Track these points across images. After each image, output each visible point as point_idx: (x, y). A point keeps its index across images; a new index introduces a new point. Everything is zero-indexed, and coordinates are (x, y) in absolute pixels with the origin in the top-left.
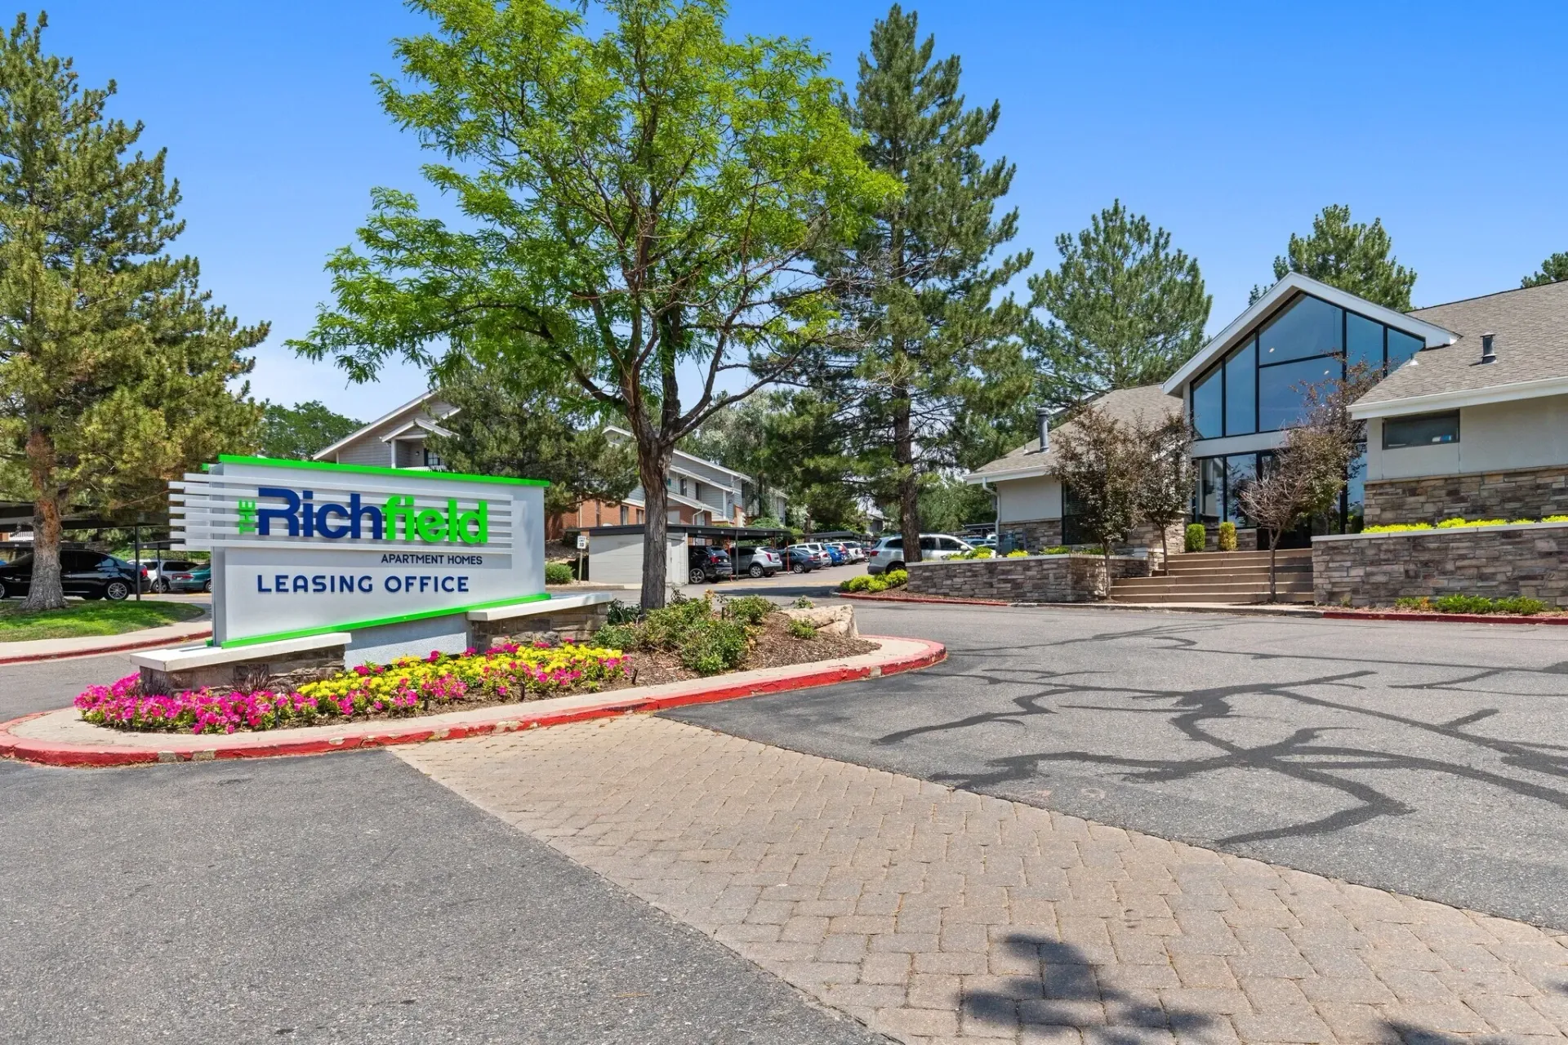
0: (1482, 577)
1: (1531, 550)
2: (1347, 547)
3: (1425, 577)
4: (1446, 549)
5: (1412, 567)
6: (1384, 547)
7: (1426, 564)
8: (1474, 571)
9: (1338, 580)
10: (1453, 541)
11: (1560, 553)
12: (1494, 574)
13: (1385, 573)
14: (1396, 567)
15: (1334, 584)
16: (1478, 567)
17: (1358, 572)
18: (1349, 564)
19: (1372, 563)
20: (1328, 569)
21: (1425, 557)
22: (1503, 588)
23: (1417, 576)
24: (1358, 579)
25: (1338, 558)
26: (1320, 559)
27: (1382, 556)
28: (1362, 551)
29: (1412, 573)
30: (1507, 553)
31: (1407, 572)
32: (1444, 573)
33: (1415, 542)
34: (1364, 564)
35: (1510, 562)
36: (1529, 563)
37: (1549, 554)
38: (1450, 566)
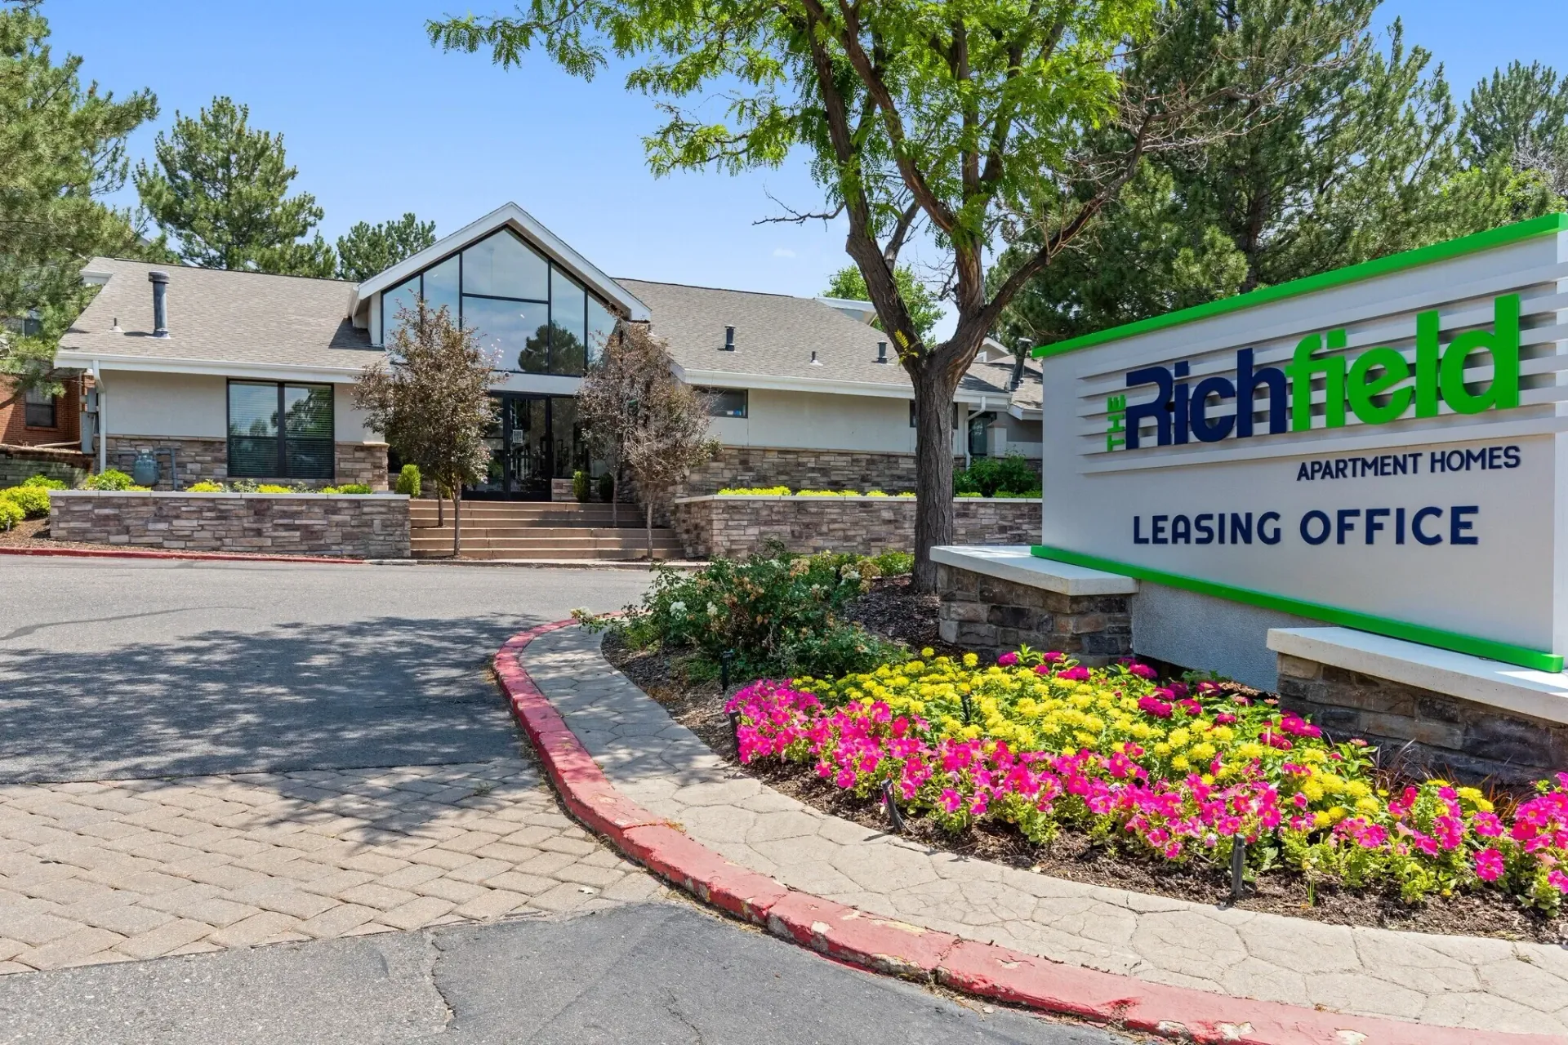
0: (847, 539)
1: (878, 517)
2: (744, 508)
3: (807, 538)
4: (822, 513)
5: (797, 528)
6: (775, 509)
7: (807, 526)
8: (841, 533)
9: (737, 538)
10: (828, 507)
11: (896, 521)
12: (855, 536)
13: (775, 533)
14: (784, 528)
15: (732, 542)
16: (844, 530)
17: (753, 531)
18: (745, 523)
19: (766, 523)
20: (727, 527)
21: (807, 520)
22: (861, 547)
23: (800, 537)
24: (753, 538)
25: (737, 517)
26: (720, 517)
27: (775, 517)
28: (756, 511)
29: (796, 534)
30: (863, 520)
31: (793, 532)
32: (821, 534)
33: (800, 506)
34: (759, 524)
35: (865, 527)
36: (877, 528)
37: (890, 522)
38: (824, 529)
